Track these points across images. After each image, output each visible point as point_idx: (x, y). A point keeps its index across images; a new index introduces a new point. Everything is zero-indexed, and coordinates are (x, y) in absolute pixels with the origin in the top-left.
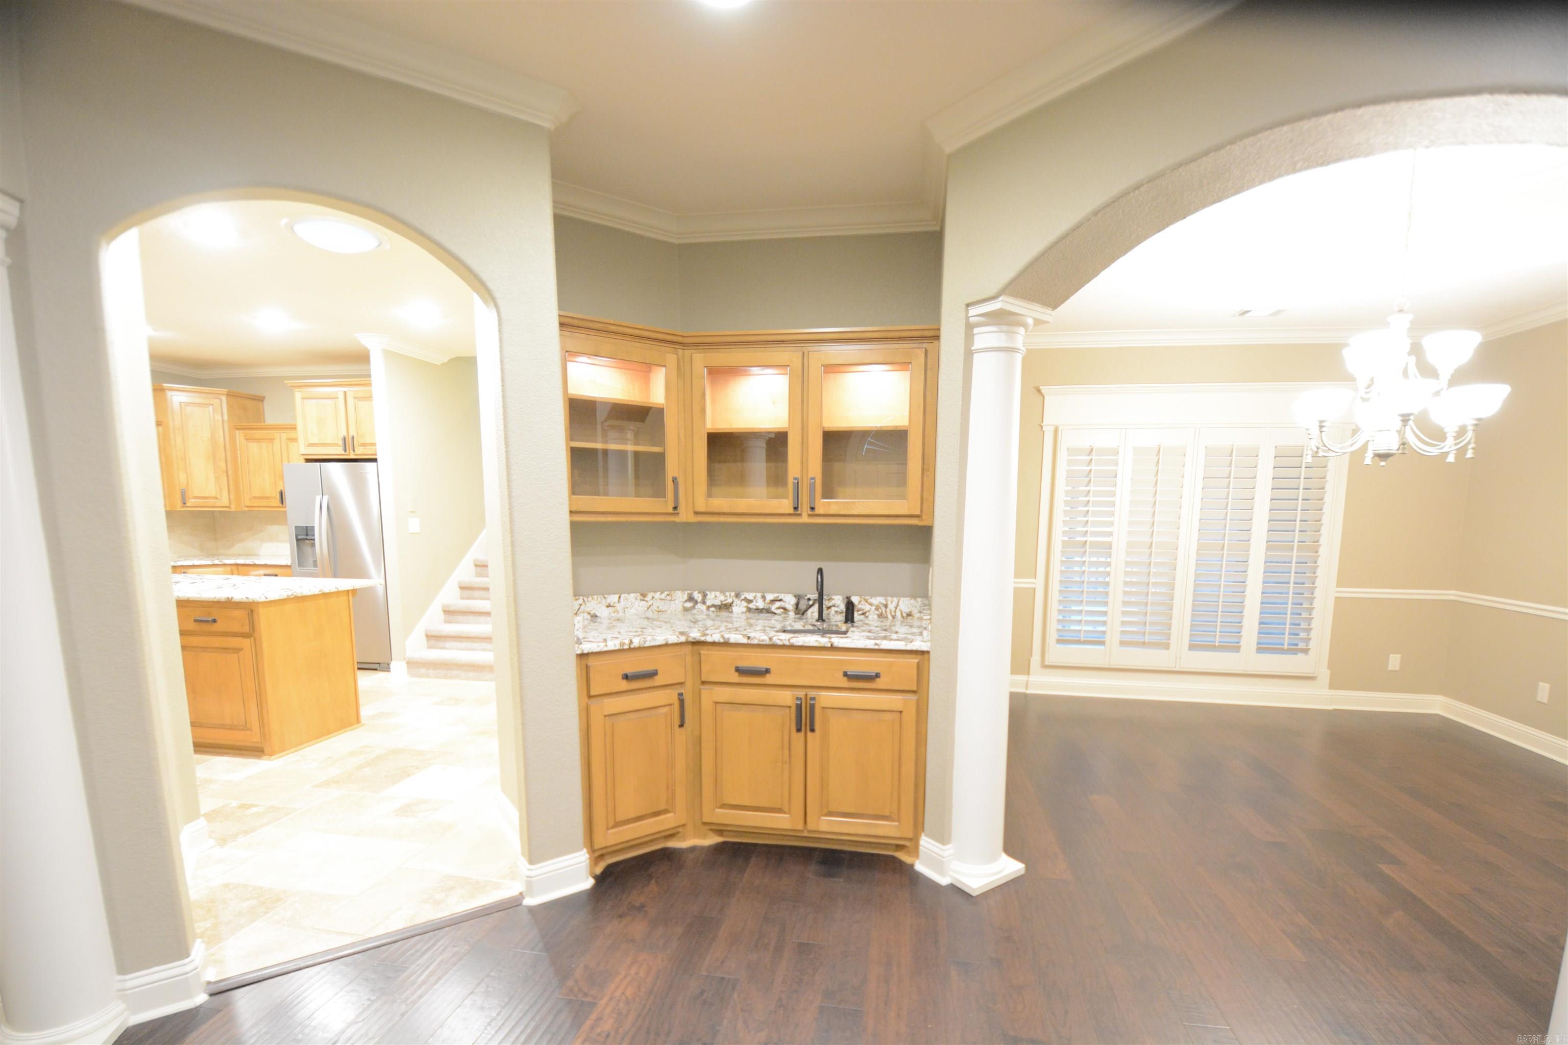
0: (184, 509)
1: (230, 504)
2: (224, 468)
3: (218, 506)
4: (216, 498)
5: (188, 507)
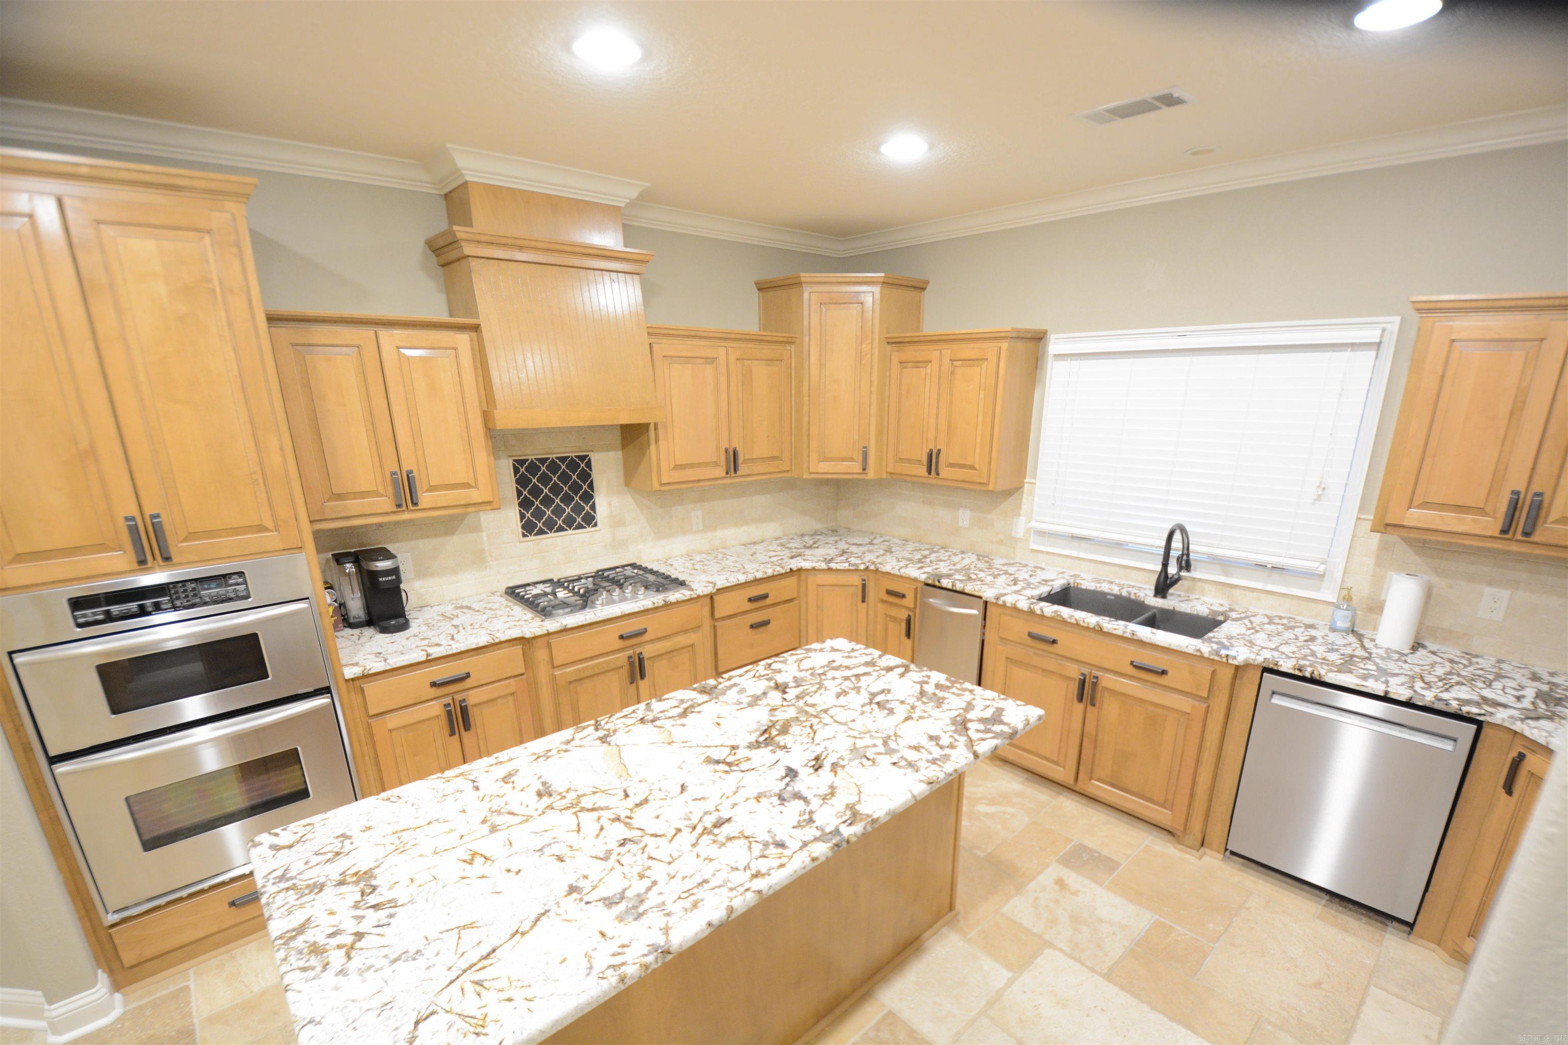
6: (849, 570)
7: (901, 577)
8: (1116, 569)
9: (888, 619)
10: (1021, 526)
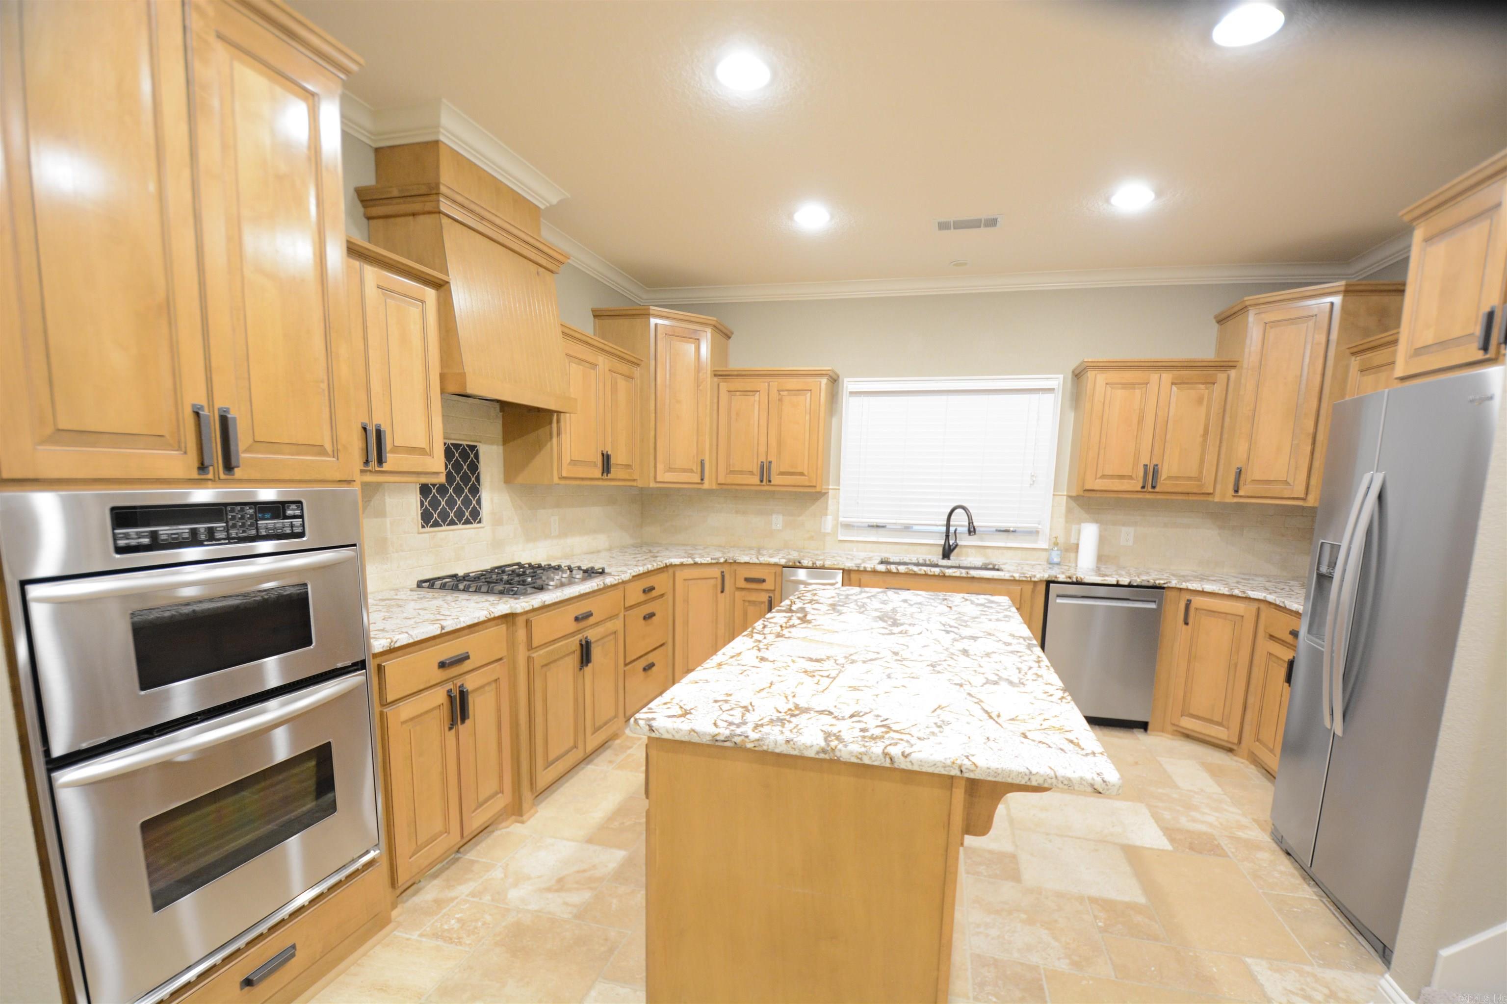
0: (1236, 500)
1: (1307, 493)
2: (1311, 430)
3: (1286, 496)
4: (1286, 482)
5: (1241, 497)
6: (711, 564)
7: (761, 564)
8: (906, 547)
9: (747, 604)
10: (828, 523)
